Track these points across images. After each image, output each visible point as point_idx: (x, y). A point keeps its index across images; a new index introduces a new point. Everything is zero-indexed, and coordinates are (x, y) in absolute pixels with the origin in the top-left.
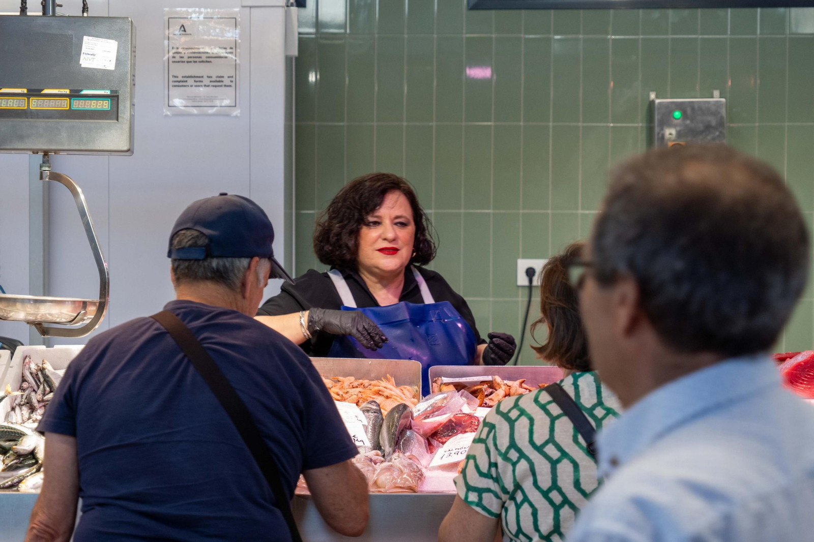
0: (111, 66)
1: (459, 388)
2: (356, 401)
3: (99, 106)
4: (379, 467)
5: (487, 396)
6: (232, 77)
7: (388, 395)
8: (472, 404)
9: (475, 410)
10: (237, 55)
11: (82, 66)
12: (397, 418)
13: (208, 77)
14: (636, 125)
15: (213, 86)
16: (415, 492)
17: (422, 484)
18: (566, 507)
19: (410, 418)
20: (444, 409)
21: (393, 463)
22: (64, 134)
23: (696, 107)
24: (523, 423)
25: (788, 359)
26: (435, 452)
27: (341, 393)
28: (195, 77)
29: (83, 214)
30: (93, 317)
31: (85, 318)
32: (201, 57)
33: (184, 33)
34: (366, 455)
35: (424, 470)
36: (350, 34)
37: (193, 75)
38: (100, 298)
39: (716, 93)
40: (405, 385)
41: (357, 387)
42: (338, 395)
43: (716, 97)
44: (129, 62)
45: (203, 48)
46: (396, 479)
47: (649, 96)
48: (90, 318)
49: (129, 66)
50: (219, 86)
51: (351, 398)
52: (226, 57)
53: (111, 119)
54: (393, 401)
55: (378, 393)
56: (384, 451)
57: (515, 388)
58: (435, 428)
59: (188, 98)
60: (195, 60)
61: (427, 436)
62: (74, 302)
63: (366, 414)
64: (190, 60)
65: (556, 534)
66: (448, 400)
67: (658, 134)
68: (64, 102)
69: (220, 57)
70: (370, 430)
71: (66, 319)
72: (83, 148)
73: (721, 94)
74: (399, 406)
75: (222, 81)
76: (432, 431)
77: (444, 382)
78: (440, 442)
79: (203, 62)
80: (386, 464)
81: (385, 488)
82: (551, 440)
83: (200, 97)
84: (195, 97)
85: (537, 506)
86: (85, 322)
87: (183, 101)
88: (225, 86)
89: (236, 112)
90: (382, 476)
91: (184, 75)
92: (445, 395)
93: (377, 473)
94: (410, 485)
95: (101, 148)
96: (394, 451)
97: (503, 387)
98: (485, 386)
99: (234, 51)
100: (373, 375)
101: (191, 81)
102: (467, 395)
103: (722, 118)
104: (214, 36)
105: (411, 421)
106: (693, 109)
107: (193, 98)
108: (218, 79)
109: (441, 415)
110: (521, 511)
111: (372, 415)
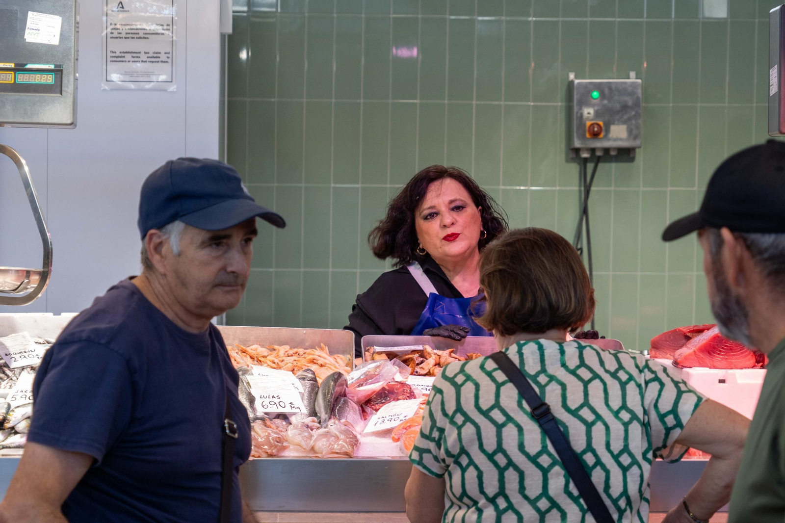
0: (55, 41)
1: (391, 357)
2: (291, 370)
3: (44, 80)
4: (315, 433)
5: (418, 364)
6: (169, 53)
7: (323, 364)
8: (403, 373)
9: (407, 378)
10: (174, 32)
11: (27, 41)
12: (333, 386)
13: (145, 53)
14: (555, 104)
15: (150, 62)
16: (351, 457)
17: (358, 449)
18: (511, 469)
19: (345, 386)
20: (378, 377)
21: (329, 429)
22: (9, 107)
23: (613, 87)
24: (469, 389)
25: (706, 331)
26: (368, 418)
27: (276, 361)
28: (132, 53)
29: (27, 185)
30: (36, 285)
31: (29, 287)
32: (139, 34)
33: (122, 9)
34: (303, 421)
35: (359, 436)
36: (281, 13)
37: (130, 51)
38: (44, 268)
39: (633, 74)
40: (338, 353)
41: (292, 356)
42: (274, 363)
43: (633, 78)
44: (73, 38)
45: (140, 25)
46: (332, 445)
47: (568, 76)
48: (33, 287)
49: (73, 41)
50: (156, 62)
51: (287, 366)
52: (163, 34)
53: (56, 93)
54: (327, 369)
55: (313, 361)
56: (320, 418)
57: (445, 358)
58: (369, 395)
59: (126, 73)
60: (133, 36)
61: (361, 404)
62: (18, 271)
63: (302, 381)
64: (128, 36)
65: (501, 497)
66: (381, 369)
67: (577, 113)
68: (9, 76)
69: (157, 34)
70: (306, 398)
71: (9, 288)
72: (27, 120)
73: (637, 75)
74: (334, 374)
75: (159, 57)
76: (366, 398)
77: (377, 351)
78: (373, 409)
79: (140, 38)
80: (322, 430)
81: (322, 453)
82: (497, 405)
83: (138, 72)
84: (133, 72)
85: (482, 468)
86: (28, 291)
87: (121, 76)
88: (162, 62)
89: (173, 88)
90: (319, 442)
91: (122, 51)
92: (378, 364)
93: (314, 438)
94: (346, 451)
95: (45, 121)
96: (330, 418)
97: (434, 356)
98: (417, 355)
99: (170, 27)
100: (307, 344)
101: (128, 57)
102: (399, 363)
103: (638, 98)
104: (151, 13)
105: (345, 389)
106: (610, 89)
107: (131, 74)
108: (155, 55)
109: (374, 383)
110: (467, 475)
111: (308, 383)
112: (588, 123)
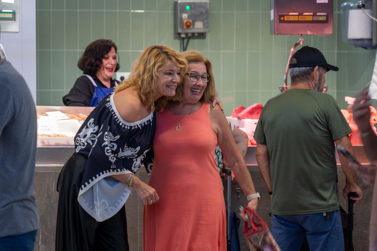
0: (13, 2)
14: (168, 12)
23: (196, 4)
49: (19, 2)
53: (13, 21)
67: (179, 16)
103: (207, 9)
112: (185, 21)
